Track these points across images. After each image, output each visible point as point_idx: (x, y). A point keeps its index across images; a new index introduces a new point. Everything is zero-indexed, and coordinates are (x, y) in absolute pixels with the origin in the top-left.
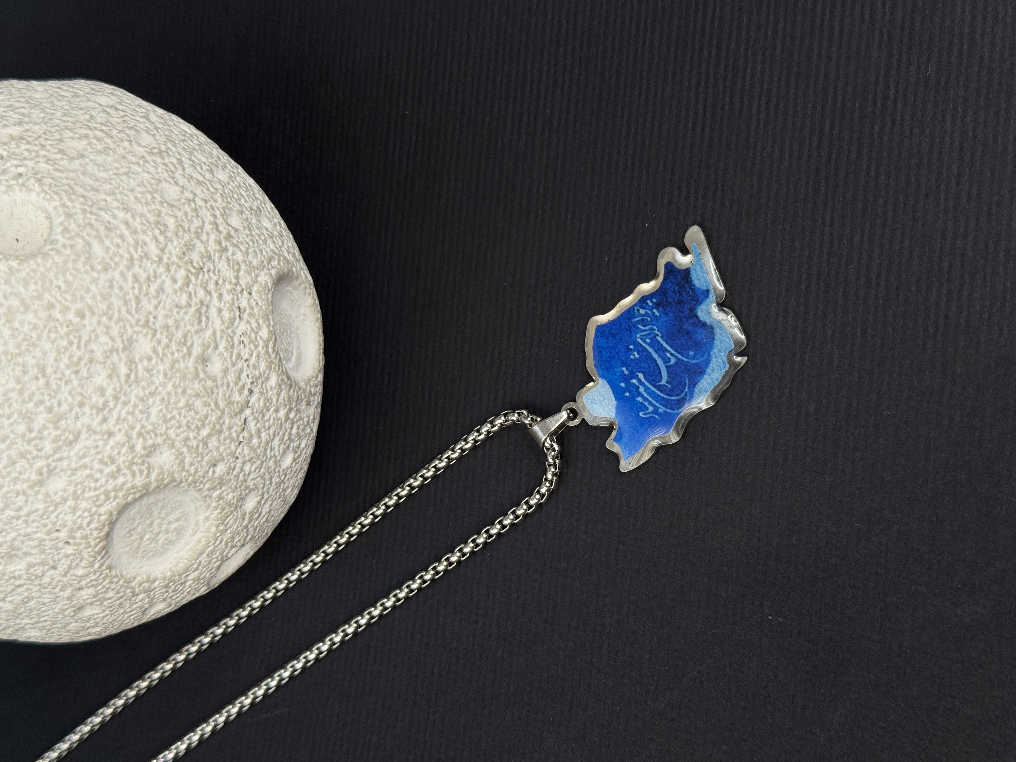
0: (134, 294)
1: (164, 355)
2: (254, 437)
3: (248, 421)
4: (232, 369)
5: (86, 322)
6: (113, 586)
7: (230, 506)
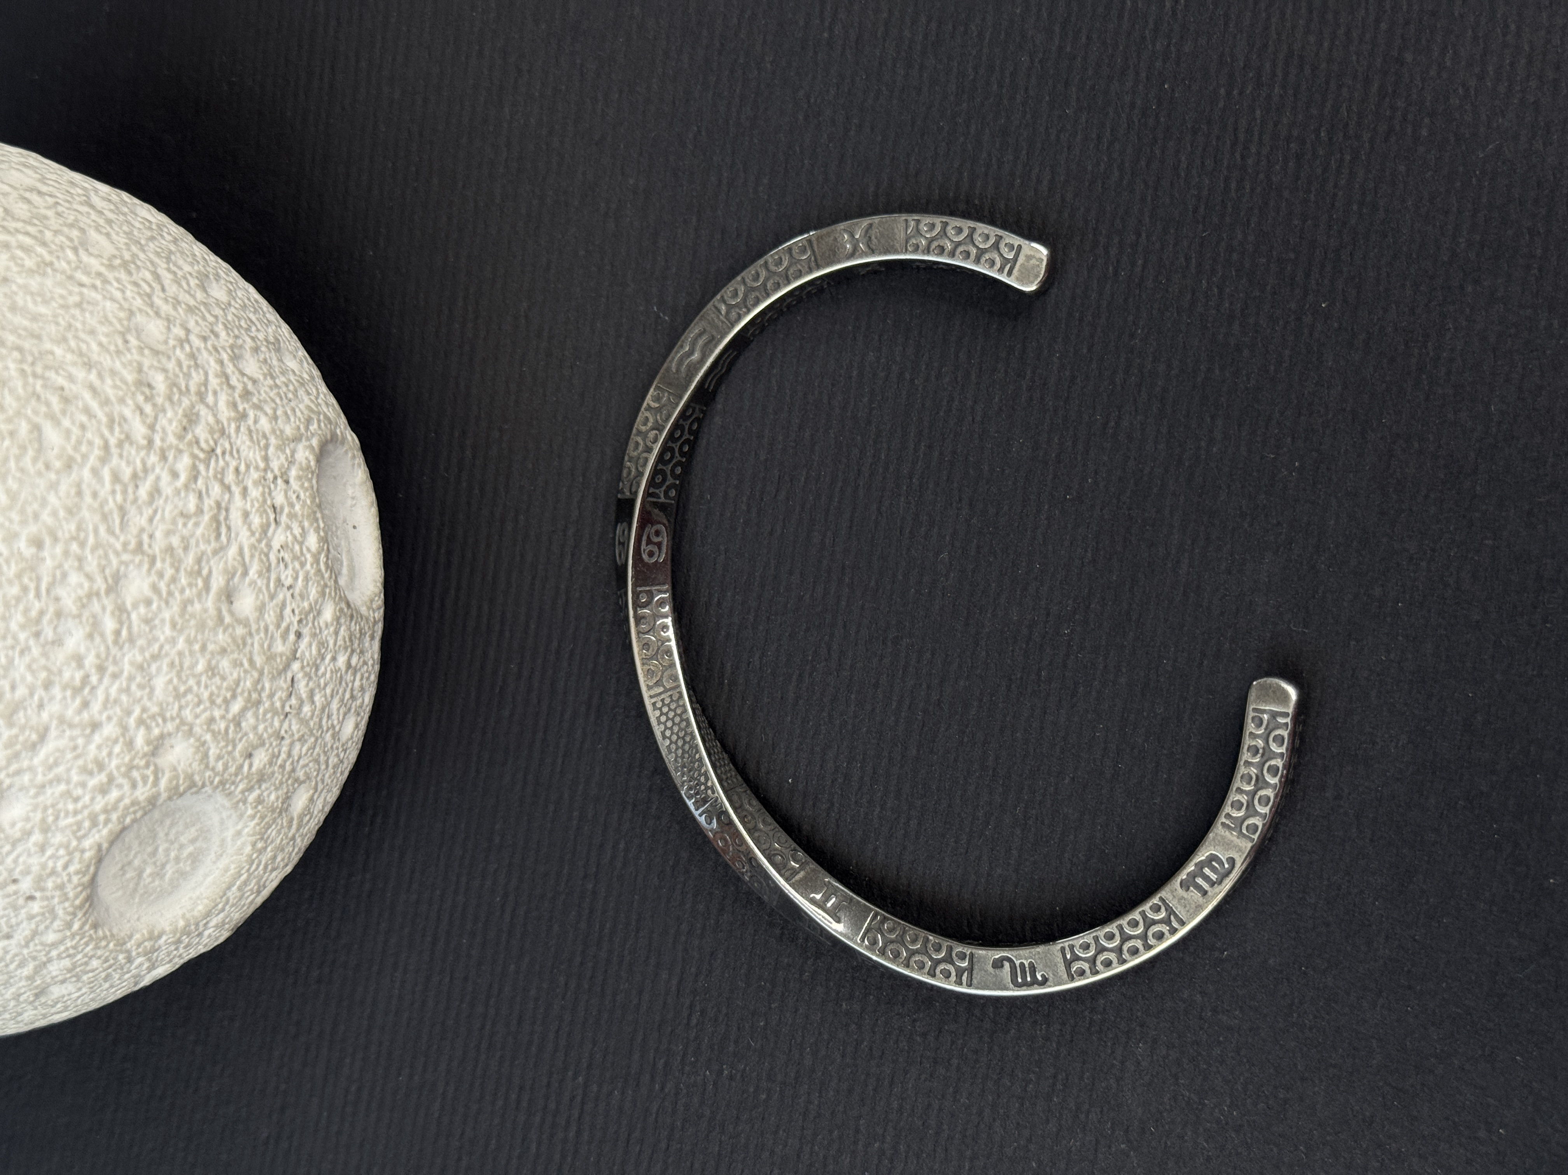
0: (115, 500)
1: (170, 594)
2: (306, 702)
3: (296, 679)
4: (271, 605)
5: (46, 554)
6: (99, 953)
7: (273, 811)
